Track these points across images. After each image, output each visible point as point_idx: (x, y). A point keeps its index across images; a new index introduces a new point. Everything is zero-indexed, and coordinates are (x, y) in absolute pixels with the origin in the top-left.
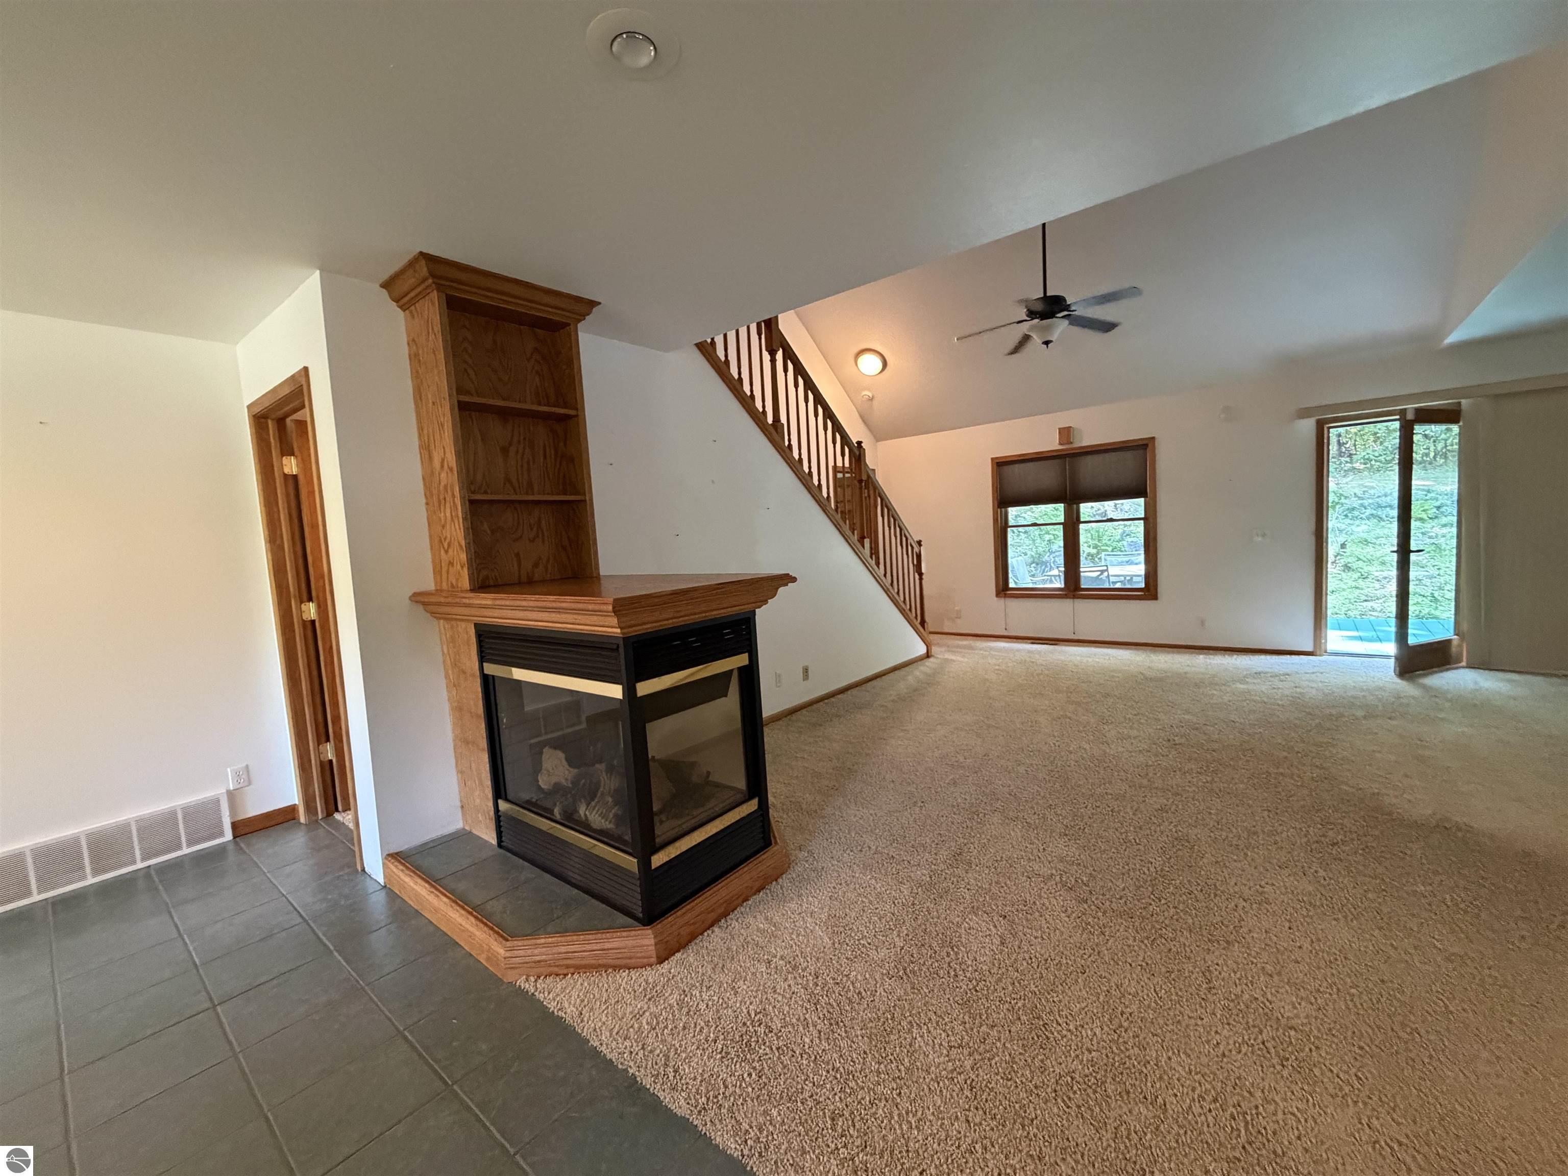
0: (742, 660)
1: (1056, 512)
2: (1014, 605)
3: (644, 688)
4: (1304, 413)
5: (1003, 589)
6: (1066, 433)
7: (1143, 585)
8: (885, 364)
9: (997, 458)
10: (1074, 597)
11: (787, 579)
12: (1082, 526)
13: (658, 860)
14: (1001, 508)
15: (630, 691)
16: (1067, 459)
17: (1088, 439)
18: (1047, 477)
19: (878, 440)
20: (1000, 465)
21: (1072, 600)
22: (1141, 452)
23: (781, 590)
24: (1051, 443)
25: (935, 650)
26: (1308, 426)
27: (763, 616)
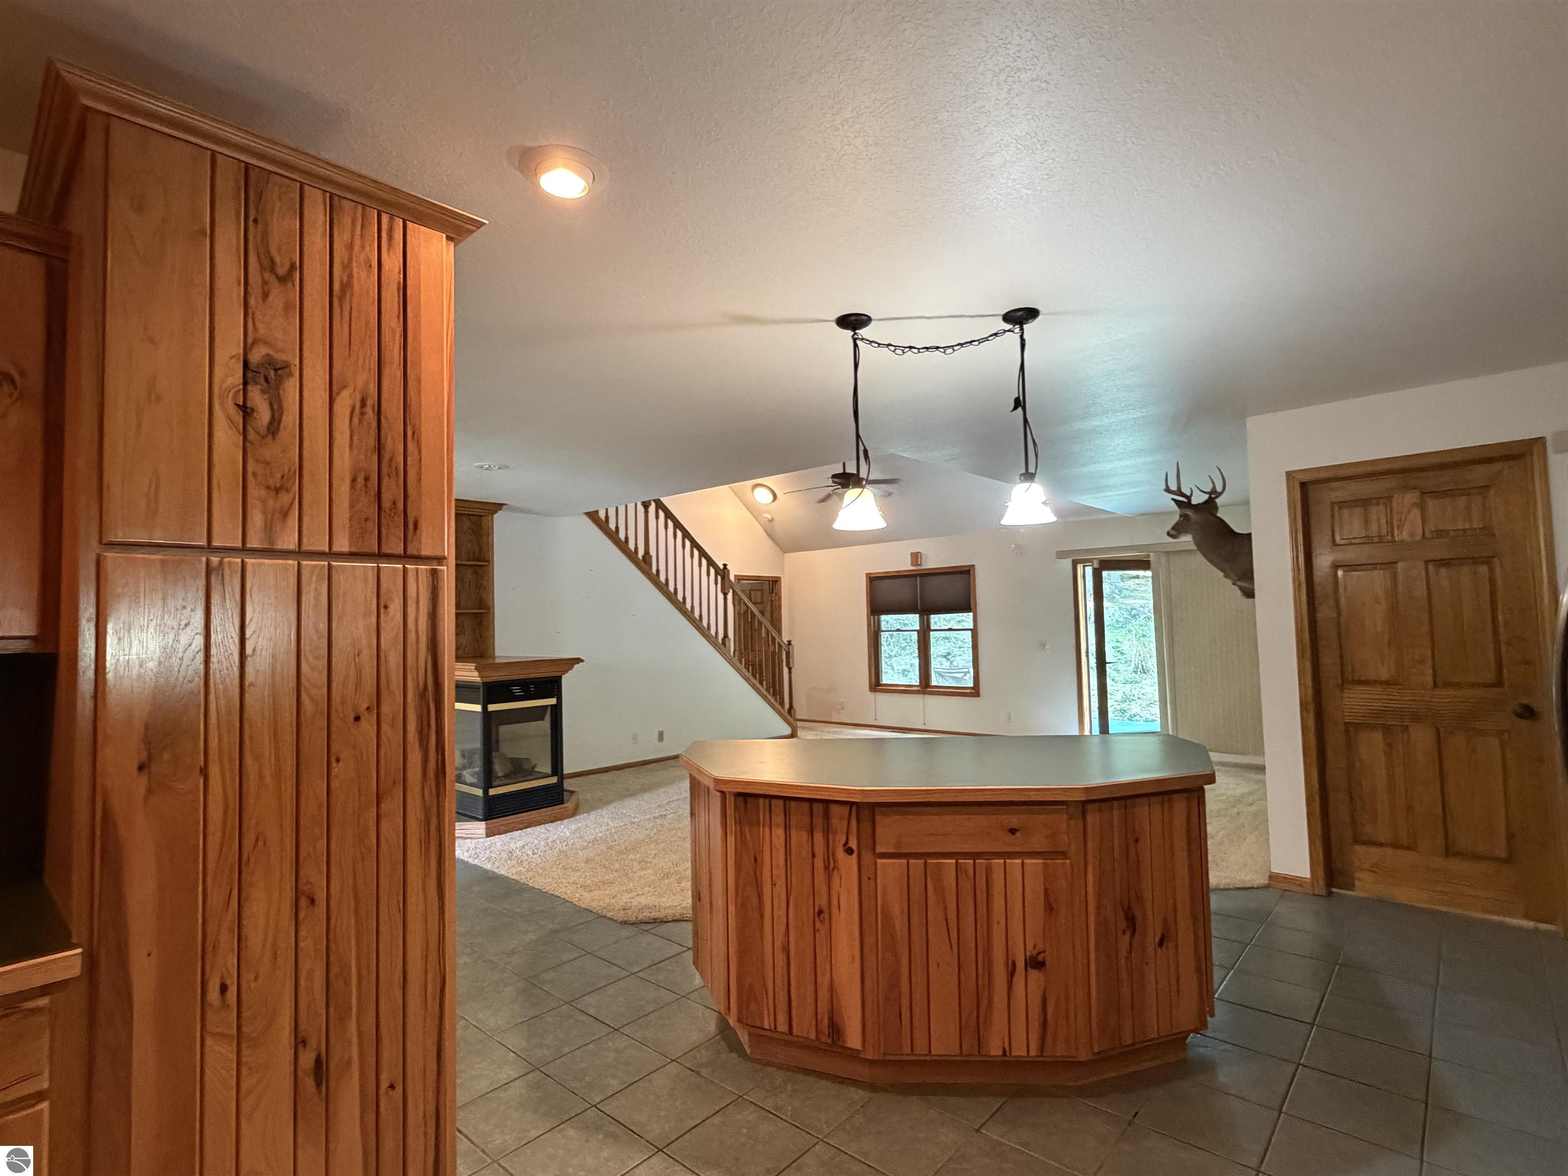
0: (553, 701)
1: (912, 620)
2: (883, 698)
3: (492, 707)
4: (1061, 555)
5: (876, 685)
6: (916, 557)
7: (971, 685)
8: (775, 497)
9: (870, 574)
10: (924, 693)
11: (579, 660)
12: (932, 633)
13: (492, 792)
14: (874, 616)
15: (485, 708)
16: (918, 578)
17: (931, 563)
18: (904, 592)
19: (785, 552)
20: (873, 580)
21: (922, 696)
22: (965, 576)
23: (576, 666)
24: (906, 565)
25: (799, 733)
26: (1067, 563)
27: (566, 680)
